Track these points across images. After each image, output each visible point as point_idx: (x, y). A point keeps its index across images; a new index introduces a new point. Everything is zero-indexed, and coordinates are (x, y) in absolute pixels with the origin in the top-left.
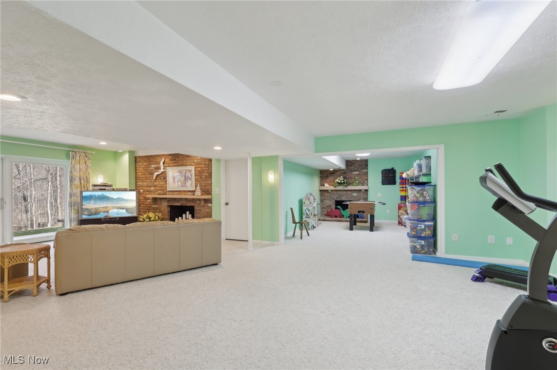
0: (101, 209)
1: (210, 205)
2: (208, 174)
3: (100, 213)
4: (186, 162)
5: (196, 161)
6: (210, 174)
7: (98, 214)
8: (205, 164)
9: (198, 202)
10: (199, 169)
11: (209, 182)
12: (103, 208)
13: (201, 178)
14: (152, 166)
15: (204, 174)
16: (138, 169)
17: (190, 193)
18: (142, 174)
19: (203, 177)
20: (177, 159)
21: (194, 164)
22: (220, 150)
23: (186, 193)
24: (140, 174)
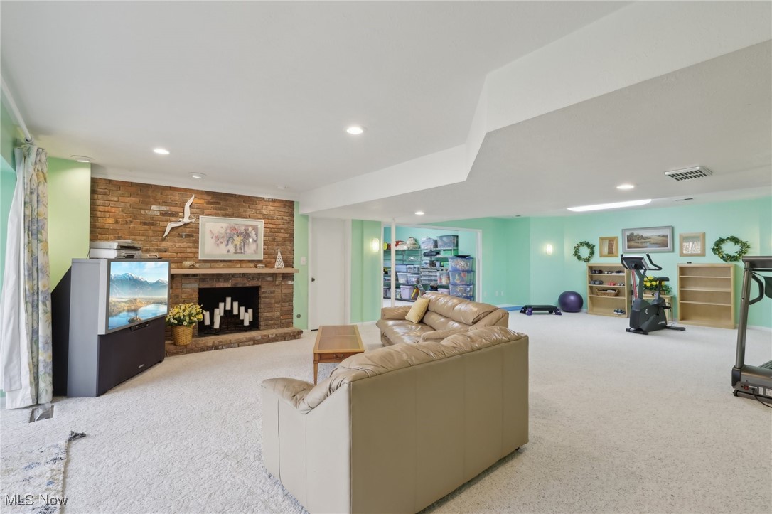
0: (122, 304)
1: (290, 282)
2: (287, 235)
3: (120, 312)
4: (245, 211)
5: (265, 212)
6: (292, 236)
7: (116, 315)
8: (282, 219)
9: (269, 279)
10: (271, 226)
11: (289, 248)
12: (125, 302)
13: (274, 240)
14: (154, 207)
15: (280, 235)
16: (100, 208)
17: (252, 265)
18: (117, 222)
19: (277, 239)
20: (223, 203)
21: (261, 216)
22: (422, 216)
23: (244, 265)
24: (111, 221)
